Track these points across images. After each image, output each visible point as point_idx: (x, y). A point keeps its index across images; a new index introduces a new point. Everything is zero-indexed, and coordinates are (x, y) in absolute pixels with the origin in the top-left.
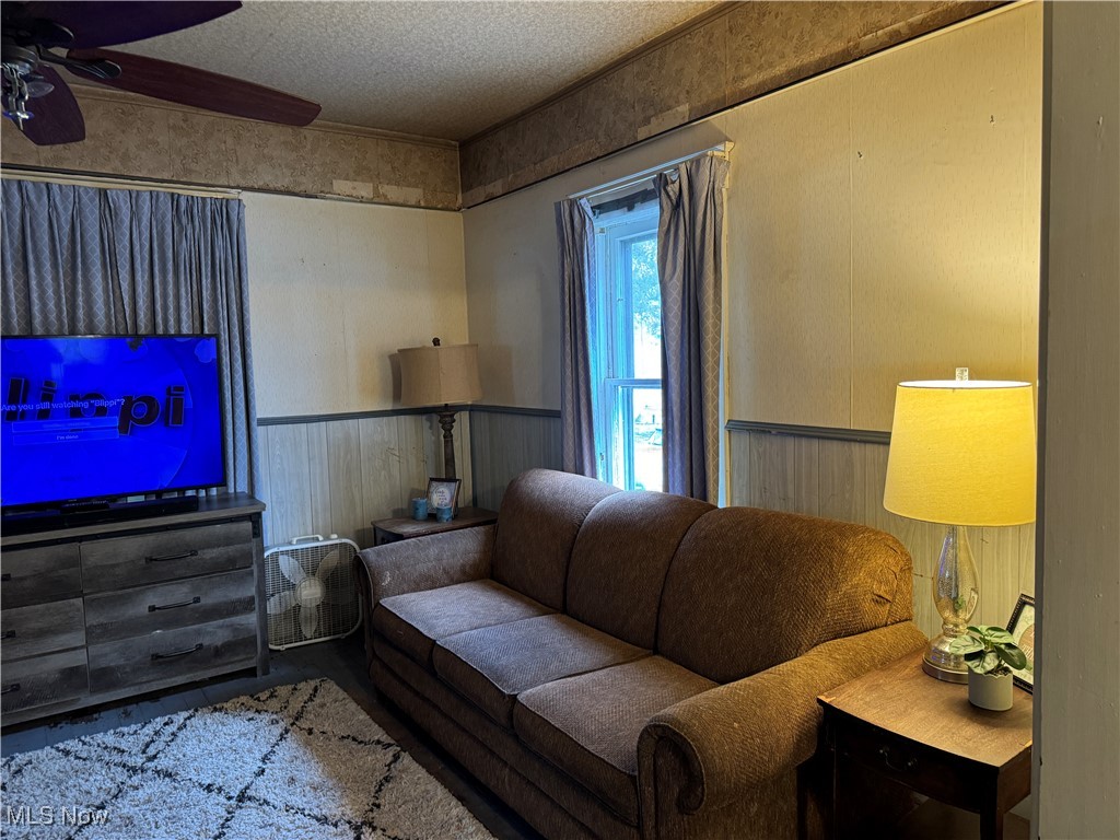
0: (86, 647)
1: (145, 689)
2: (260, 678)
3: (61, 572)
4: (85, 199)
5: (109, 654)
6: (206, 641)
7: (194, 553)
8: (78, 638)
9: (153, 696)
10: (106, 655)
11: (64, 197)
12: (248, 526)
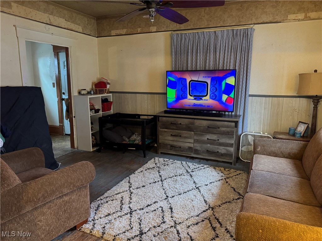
0: (193, 143)
1: (205, 157)
2: (233, 166)
3: (190, 125)
4: (211, 34)
5: (198, 146)
6: (220, 151)
7: (219, 128)
8: (192, 141)
9: (207, 160)
10: (197, 146)
11: (207, 34)
12: (234, 124)
